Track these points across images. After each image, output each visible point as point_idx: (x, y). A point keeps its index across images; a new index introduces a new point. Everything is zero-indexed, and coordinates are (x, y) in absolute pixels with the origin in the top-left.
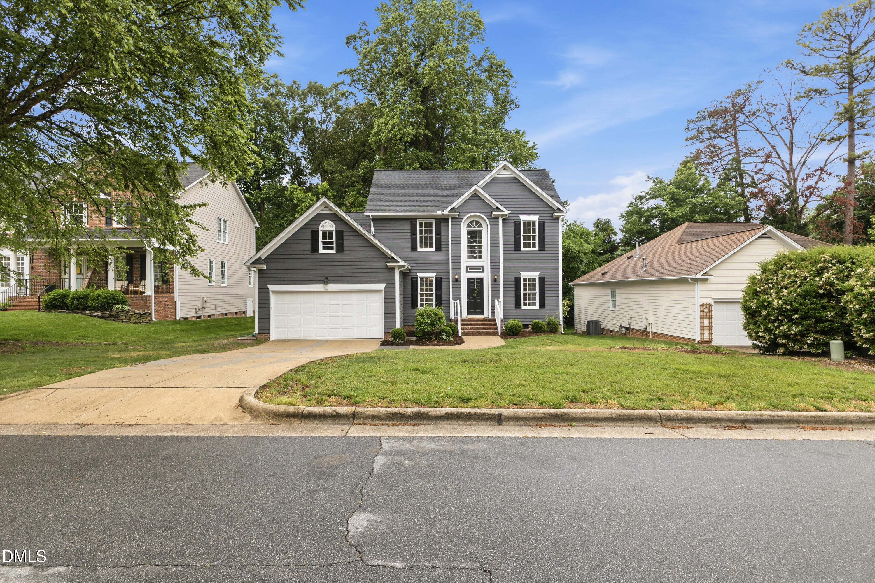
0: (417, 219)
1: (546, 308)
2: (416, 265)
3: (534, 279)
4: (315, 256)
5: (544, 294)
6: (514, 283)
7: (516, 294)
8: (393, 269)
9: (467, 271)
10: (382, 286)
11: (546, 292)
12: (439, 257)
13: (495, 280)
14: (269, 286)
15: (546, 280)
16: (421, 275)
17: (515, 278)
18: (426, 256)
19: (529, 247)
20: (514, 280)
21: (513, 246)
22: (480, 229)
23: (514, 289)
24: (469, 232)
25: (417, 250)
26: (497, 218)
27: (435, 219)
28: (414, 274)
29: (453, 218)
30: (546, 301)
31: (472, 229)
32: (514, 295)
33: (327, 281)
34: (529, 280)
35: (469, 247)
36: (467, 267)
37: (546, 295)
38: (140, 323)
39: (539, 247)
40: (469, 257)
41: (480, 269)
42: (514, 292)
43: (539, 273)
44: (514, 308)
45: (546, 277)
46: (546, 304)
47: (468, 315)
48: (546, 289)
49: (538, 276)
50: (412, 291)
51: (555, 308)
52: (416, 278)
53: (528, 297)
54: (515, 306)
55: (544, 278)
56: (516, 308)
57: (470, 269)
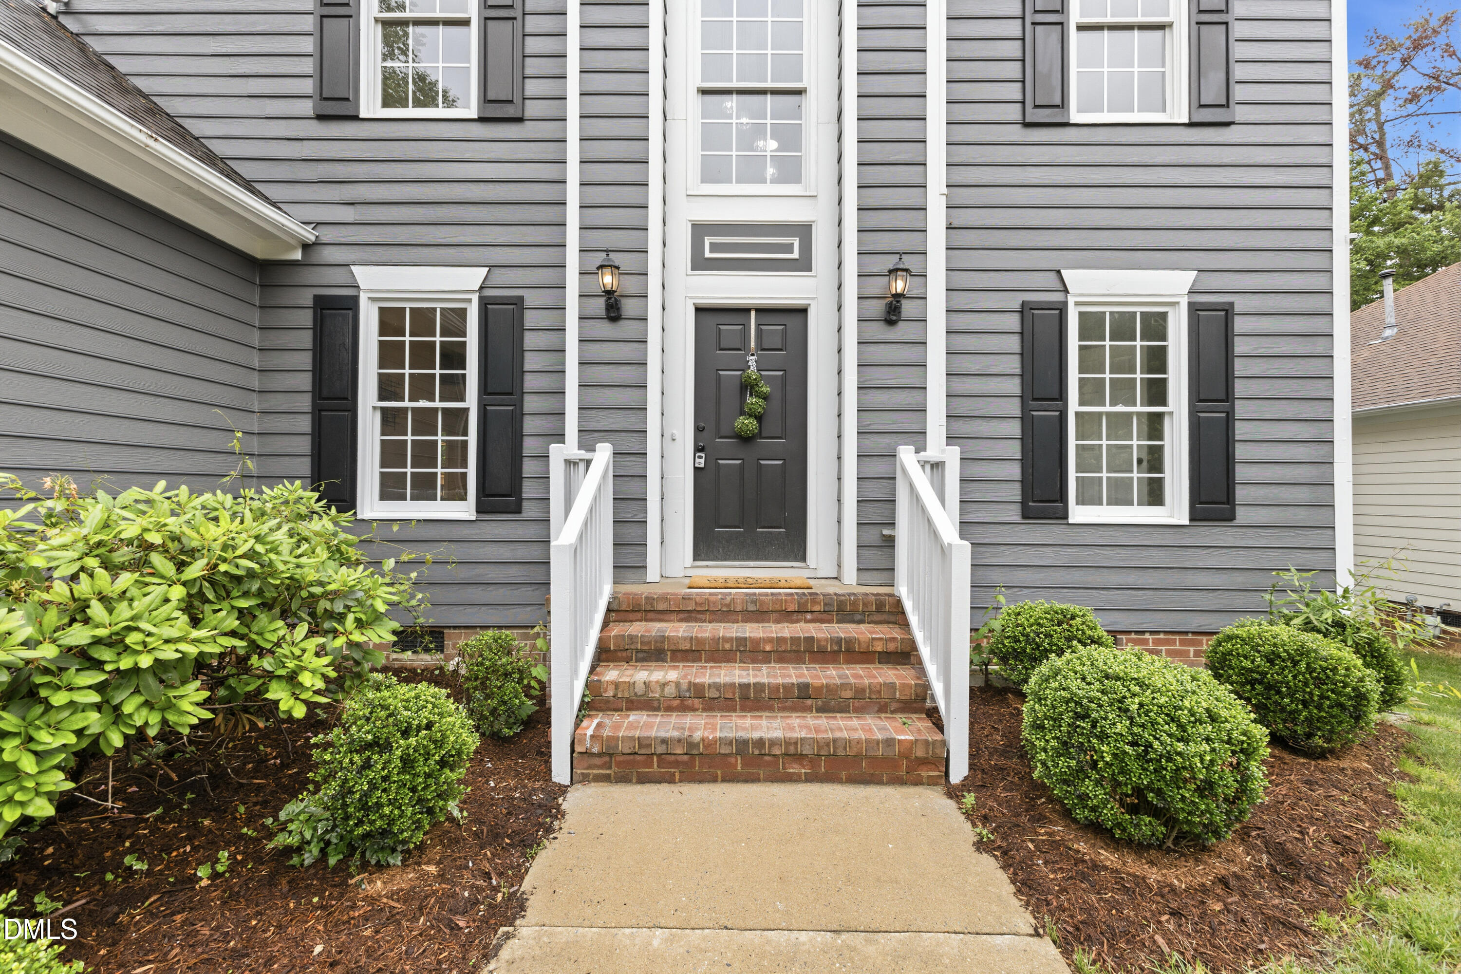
1: (1242, 515)
2: (347, 215)
5: (1228, 422)
6: (1014, 344)
7: (1028, 420)
9: (695, 262)
11: (1241, 409)
12: (494, 159)
13: (892, 313)
15: (1241, 324)
16: (380, 283)
17: (1027, 307)
20: (1015, 322)
21: (1018, 92)
28: (336, 276)
30: (1240, 472)
32: (1014, 429)
34: (1124, 322)
36: (700, 231)
37: (1241, 430)
39: (1195, 103)
40: (714, 169)
41: (789, 248)
42: (1014, 408)
43: (1188, 278)
44: (1014, 514)
45: (1240, 304)
46: (1241, 494)
47: (697, 556)
48: (1240, 388)
49: (1184, 302)
50: (319, 392)
51: (1301, 516)
52: (351, 305)
53: (1104, 442)
54: (1024, 504)
55: (1228, 312)
56: (1027, 514)
57: (714, 247)
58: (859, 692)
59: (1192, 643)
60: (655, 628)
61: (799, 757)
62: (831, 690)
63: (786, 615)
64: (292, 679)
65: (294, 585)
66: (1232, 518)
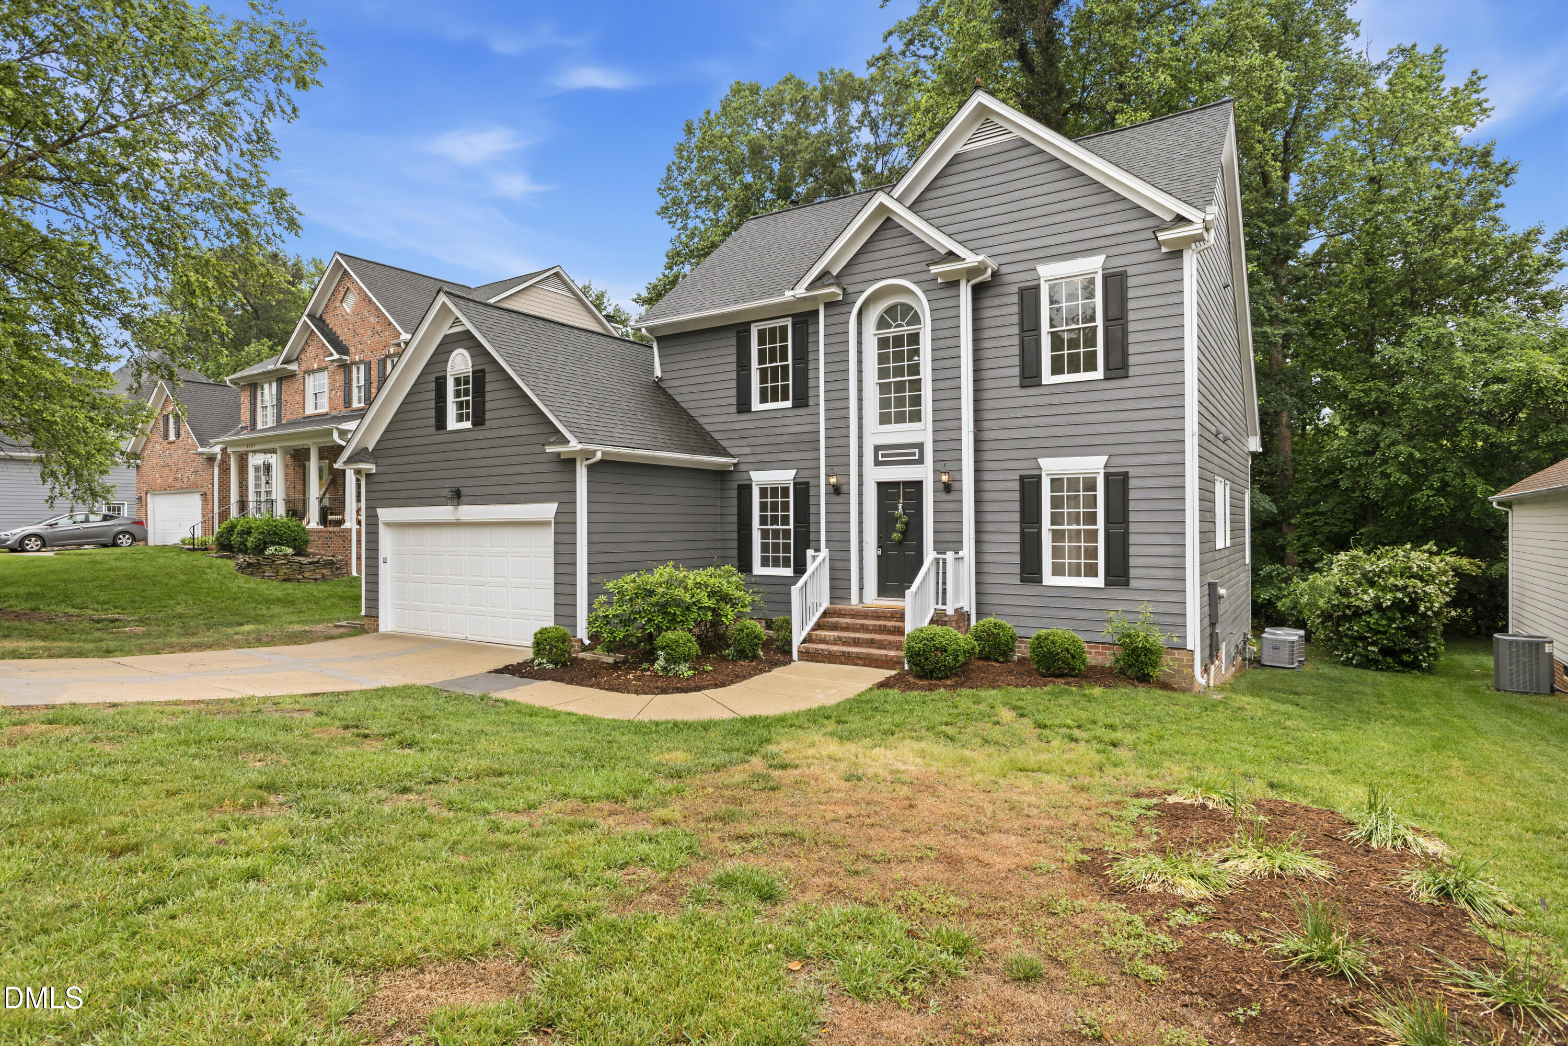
0: (749, 324)
1: (1133, 583)
2: (747, 450)
3: (1091, 485)
4: (441, 438)
5: (1125, 535)
6: (1016, 496)
7: (1023, 534)
8: (569, 463)
9: (877, 463)
10: (548, 510)
11: (1133, 528)
12: (797, 423)
13: (948, 488)
14: (379, 510)
15: (1132, 483)
16: (760, 478)
17: (1022, 478)
18: (771, 423)
19: (1074, 369)
20: (1016, 485)
21: (1016, 371)
22: (912, 329)
23: (1016, 517)
24: (883, 343)
25: (748, 410)
26: (953, 284)
27: (793, 316)
28: (744, 476)
29: (828, 305)
30: (1132, 561)
31: (892, 332)
32: (1017, 538)
33: (457, 497)
34: (1073, 483)
35: (884, 388)
36: (877, 448)
37: (1133, 539)
38: (298, 580)
39: (1107, 368)
40: (885, 419)
41: (914, 454)
42: (1017, 528)
43: (1104, 459)
44: (1017, 580)
45: (1132, 472)
46: (1133, 572)
47: (879, 595)
48: (1132, 517)
49: (1102, 472)
50: (740, 523)
51: (1167, 585)
52: (749, 487)
53: (1067, 544)
54: (1021, 574)
55: (1126, 476)
56: (1023, 580)
57: (883, 456)
58: (890, 643)
59: (1109, 649)
60: (843, 620)
61: (860, 658)
62: (881, 641)
63: (887, 618)
64: (726, 616)
65: (727, 595)
66: (1128, 585)
